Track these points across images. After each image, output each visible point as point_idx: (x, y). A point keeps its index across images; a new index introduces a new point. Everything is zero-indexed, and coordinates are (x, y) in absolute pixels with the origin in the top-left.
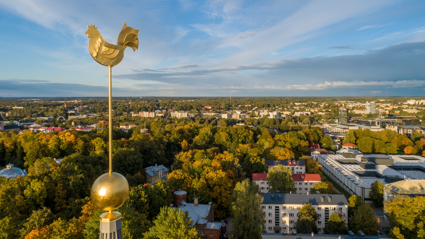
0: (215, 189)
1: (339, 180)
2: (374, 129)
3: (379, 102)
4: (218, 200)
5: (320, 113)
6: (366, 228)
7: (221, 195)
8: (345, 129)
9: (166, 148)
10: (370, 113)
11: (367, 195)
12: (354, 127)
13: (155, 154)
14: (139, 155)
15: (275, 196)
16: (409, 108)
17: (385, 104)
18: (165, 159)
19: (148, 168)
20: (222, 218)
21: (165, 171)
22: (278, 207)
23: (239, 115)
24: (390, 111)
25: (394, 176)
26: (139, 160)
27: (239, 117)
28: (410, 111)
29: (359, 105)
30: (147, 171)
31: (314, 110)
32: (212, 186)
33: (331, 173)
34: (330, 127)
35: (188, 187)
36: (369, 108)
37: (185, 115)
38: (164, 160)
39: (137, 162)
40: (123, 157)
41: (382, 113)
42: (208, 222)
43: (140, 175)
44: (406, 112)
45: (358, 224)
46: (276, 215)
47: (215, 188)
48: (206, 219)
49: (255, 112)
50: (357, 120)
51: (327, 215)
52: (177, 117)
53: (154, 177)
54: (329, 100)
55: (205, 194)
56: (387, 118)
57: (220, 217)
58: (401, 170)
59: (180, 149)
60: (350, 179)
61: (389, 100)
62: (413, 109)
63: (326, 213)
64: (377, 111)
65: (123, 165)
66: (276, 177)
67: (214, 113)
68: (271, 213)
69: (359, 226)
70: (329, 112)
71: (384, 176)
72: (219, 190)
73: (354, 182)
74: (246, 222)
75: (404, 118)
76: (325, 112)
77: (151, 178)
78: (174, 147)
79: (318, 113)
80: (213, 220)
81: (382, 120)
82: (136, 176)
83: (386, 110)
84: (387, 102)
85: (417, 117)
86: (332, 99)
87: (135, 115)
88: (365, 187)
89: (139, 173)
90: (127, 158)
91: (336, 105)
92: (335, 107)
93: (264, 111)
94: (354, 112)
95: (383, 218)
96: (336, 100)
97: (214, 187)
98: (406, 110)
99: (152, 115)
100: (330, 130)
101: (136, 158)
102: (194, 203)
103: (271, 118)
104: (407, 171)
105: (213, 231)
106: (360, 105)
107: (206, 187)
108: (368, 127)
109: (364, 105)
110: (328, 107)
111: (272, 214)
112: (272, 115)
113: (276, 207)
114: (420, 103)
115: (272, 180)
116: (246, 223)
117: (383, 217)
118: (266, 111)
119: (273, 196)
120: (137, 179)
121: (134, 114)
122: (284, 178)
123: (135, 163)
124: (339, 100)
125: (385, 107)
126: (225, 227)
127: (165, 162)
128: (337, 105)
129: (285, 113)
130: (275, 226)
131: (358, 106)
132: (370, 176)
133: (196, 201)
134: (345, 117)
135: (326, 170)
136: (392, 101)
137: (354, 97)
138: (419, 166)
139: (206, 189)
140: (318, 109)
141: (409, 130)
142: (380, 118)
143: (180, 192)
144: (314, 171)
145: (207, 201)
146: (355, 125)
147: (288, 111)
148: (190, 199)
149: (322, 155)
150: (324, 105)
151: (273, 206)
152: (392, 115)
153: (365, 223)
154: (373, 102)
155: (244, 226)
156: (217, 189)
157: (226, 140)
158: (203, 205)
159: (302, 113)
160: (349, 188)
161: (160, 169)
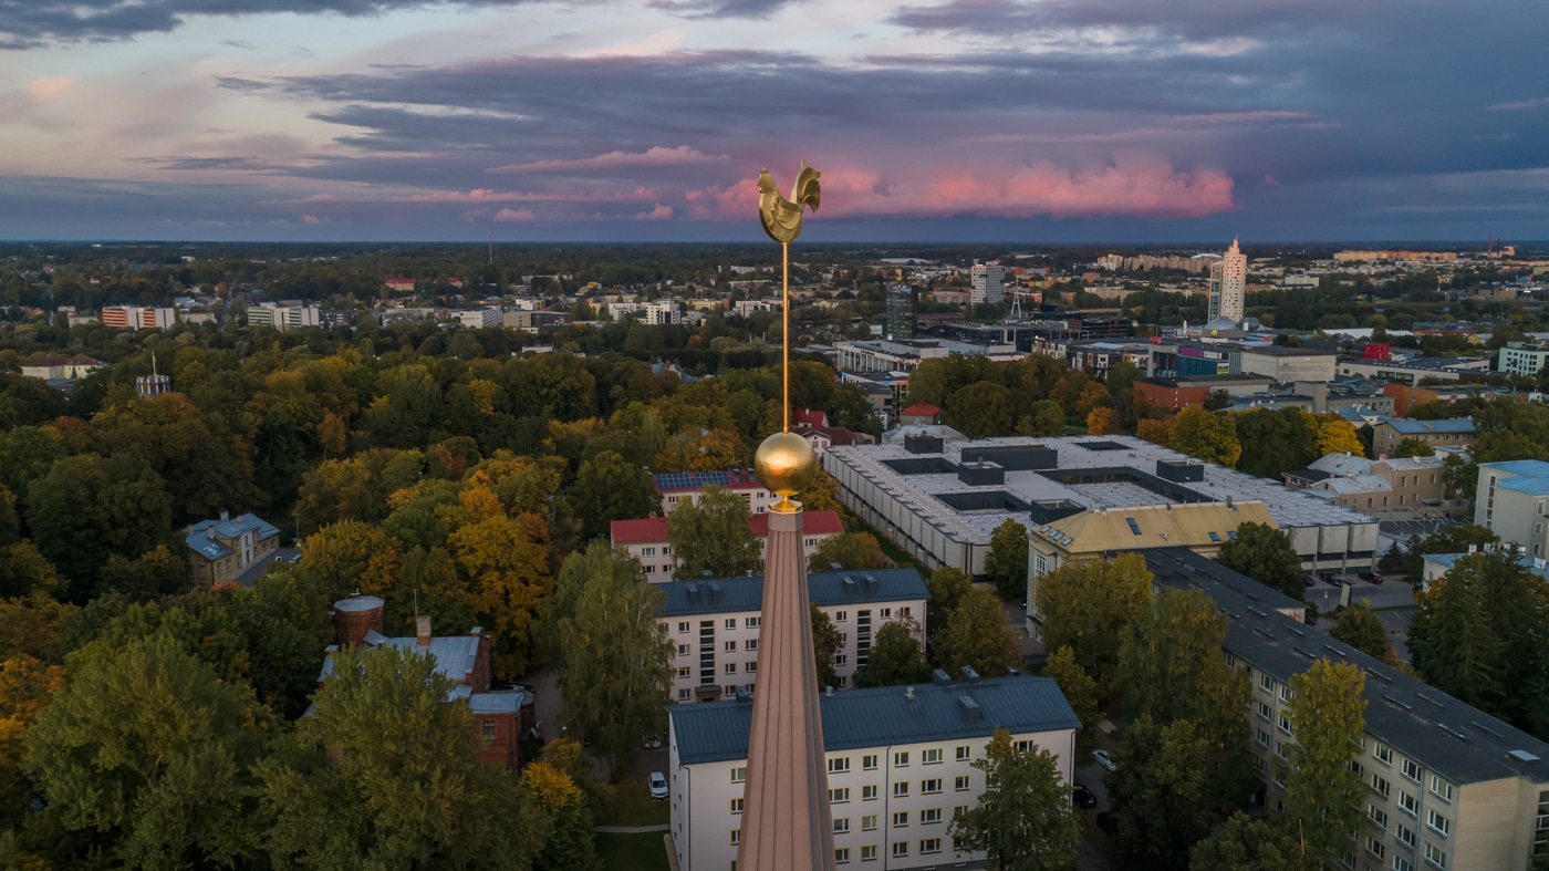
0: (485, 584)
1: (893, 525)
2: (997, 354)
3: (1013, 262)
4: (498, 621)
5: (824, 303)
6: (981, 657)
7: (507, 602)
8: (907, 356)
9: (257, 450)
10: (985, 299)
11: (978, 567)
12: (932, 350)
13: (214, 474)
14: (150, 481)
15: (699, 587)
16: (1103, 282)
17: (1031, 271)
18: (257, 489)
19: (190, 529)
20: (515, 679)
21: (264, 536)
22: (711, 623)
23: (529, 314)
24: (1045, 294)
25: (1058, 502)
26: (156, 500)
27: (529, 323)
28: (1105, 293)
29: (949, 272)
30: (191, 542)
31: (800, 293)
32: (472, 573)
33: (867, 505)
34: (858, 351)
35: (383, 584)
36: (982, 284)
37: (310, 316)
38: (253, 494)
39: (148, 508)
40: (82, 492)
41: (1021, 301)
42: (472, 693)
43: (164, 556)
44: (1094, 296)
45: (960, 649)
46: (702, 650)
47: (485, 579)
48: (467, 683)
49: (591, 300)
50: (945, 327)
51: (864, 634)
52: (278, 323)
53: (223, 561)
54: (851, 257)
55: (454, 600)
56: (1036, 317)
57: (507, 676)
58: (1077, 483)
59: (315, 449)
60: (931, 521)
61: (1044, 256)
62: (1115, 285)
63: (860, 630)
64: (1007, 294)
65: (85, 521)
66: (699, 528)
67: (431, 306)
68: (688, 646)
69: (960, 654)
70: (854, 297)
71: (1030, 503)
72: (499, 586)
73: (941, 528)
74: (611, 677)
75: (1086, 315)
76: (838, 297)
77: (208, 566)
78: (289, 443)
79: (814, 304)
80: (487, 686)
81: (1023, 325)
82: (148, 562)
83: (1035, 289)
84: (1038, 263)
85: (1126, 313)
86: (861, 251)
87: (84, 321)
88: (975, 541)
89: (159, 547)
90: (101, 496)
91: (875, 274)
92: (872, 282)
93: (624, 297)
94: (935, 297)
95: (1025, 629)
96: (877, 257)
97: (480, 578)
98: (1094, 290)
99: (164, 318)
100: (858, 363)
101: (140, 492)
102: (415, 635)
103: (650, 323)
104: (1093, 485)
105: (493, 722)
106: (952, 274)
107: (453, 579)
108: (977, 349)
109: (965, 272)
110: (847, 283)
111: (692, 649)
112: (655, 310)
113: (703, 624)
114: (1135, 267)
115: (685, 537)
116: (610, 682)
117: (1023, 626)
118: (629, 298)
119: (693, 589)
120: (154, 572)
121: (78, 314)
122: (724, 526)
123: (141, 511)
124: (885, 257)
125: (1031, 280)
126: (532, 705)
127: (256, 503)
128: (879, 273)
129: (700, 304)
130: (699, 685)
131: (946, 275)
132: (988, 507)
133: (424, 626)
134: (907, 314)
135: (851, 496)
136: (1051, 258)
137: (934, 247)
138: (1129, 468)
139: (454, 584)
140: (814, 289)
141: (1100, 356)
142: (1014, 318)
143: (356, 601)
144: (817, 500)
145: (460, 625)
146: (938, 343)
147: (709, 296)
148: (396, 622)
149: (837, 448)
150: (837, 274)
151: (695, 622)
152: (1051, 308)
153: (979, 646)
154: (996, 262)
155: (606, 694)
156: (491, 582)
157: (496, 410)
158: (451, 639)
159: (759, 303)
160: (923, 549)
161: (244, 531)
